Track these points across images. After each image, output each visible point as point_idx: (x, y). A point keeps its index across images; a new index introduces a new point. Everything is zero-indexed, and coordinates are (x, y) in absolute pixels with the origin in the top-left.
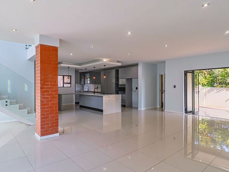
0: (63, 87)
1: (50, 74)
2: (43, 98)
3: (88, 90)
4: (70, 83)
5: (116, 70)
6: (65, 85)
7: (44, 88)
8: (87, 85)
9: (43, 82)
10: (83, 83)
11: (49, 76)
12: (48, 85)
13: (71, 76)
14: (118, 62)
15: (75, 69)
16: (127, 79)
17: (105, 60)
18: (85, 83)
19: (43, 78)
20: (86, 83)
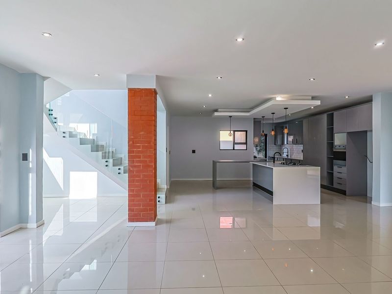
0: (234, 149)
1: (142, 131)
2: (132, 166)
3: (288, 156)
4: (246, 143)
5: (328, 115)
6: (237, 147)
7: (133, 152)
8: (287, 146)
9: (131, 142)
10: (279, 142)
11: (141, 133)
12: (139, 147)
13: (246, 131)
14: (313, 98)
15: (254, 119)
16: (350, 134)
17: (279, 98)
18: (283, 143)
19: (132, 137)
20: (286, 143)
